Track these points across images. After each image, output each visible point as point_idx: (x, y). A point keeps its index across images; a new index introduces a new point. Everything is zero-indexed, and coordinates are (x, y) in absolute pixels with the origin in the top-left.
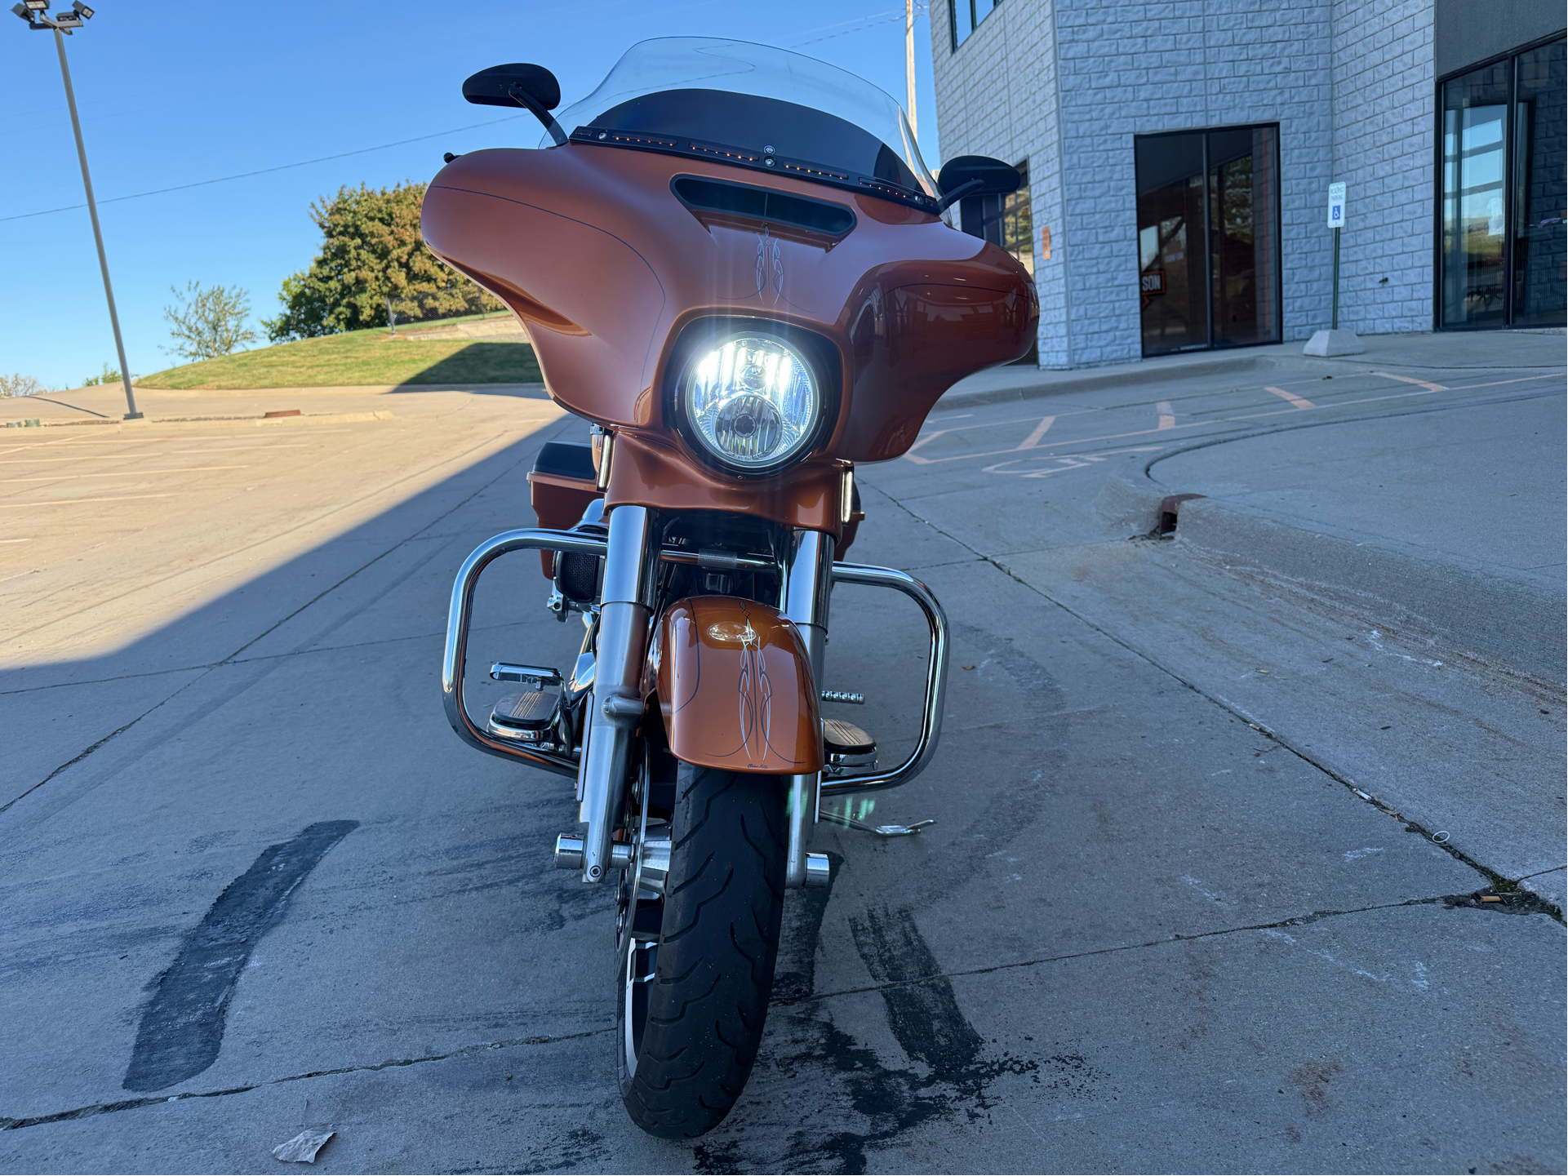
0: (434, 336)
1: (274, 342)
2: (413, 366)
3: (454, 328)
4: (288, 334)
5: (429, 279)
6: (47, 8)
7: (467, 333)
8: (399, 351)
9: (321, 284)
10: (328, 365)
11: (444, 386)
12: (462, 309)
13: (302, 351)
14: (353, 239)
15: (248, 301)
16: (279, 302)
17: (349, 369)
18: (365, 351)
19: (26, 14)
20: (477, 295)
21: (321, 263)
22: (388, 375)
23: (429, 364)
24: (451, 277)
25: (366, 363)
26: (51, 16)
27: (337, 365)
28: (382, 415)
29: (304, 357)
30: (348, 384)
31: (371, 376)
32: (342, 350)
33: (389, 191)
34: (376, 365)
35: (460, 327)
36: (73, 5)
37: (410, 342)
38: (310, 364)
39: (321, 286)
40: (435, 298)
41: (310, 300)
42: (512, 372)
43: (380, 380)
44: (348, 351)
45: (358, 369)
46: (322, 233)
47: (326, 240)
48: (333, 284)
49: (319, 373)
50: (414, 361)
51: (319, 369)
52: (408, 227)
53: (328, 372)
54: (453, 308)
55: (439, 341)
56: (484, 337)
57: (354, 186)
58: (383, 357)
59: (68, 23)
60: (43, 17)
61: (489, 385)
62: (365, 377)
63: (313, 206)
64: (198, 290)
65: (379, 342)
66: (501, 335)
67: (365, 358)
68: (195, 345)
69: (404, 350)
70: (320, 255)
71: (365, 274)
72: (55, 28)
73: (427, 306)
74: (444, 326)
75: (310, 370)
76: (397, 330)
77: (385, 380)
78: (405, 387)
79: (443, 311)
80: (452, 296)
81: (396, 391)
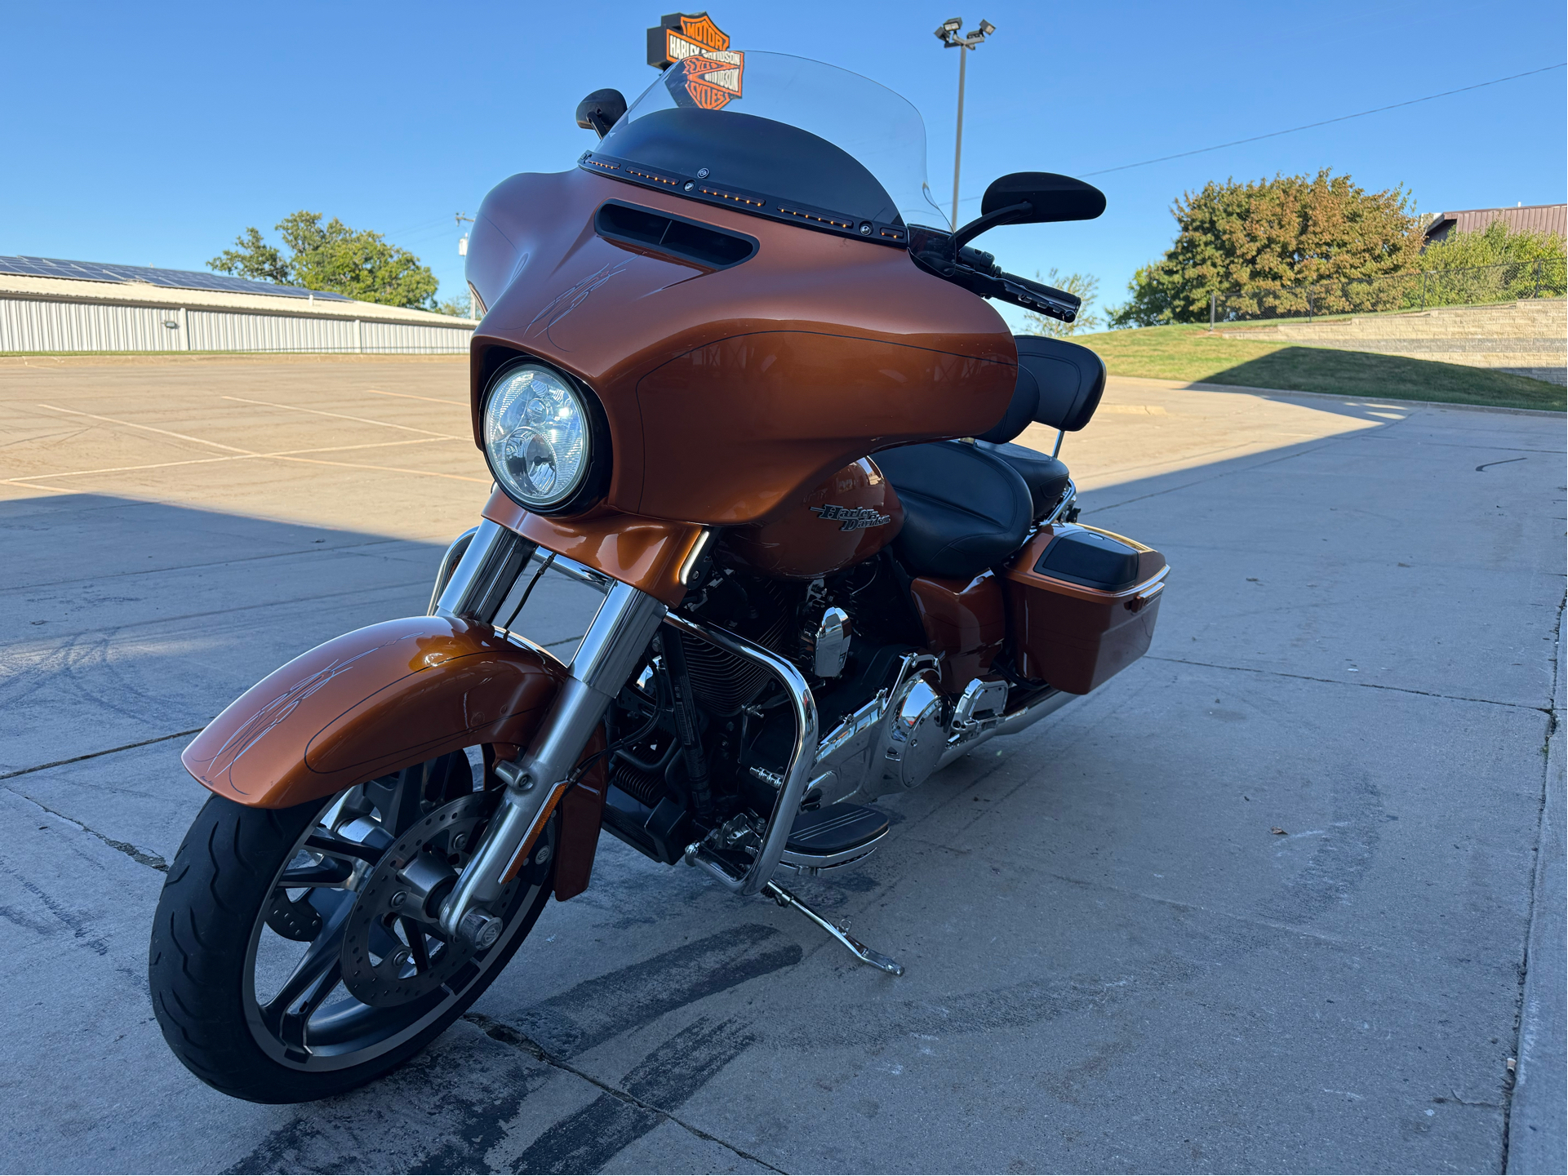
0: (1250, 336)
1: (1112, 330)
2: (1216, 364)
3: (1275, 329)
4: (1126, 323)
5: (1276, 277)
6: (959, 28)
7: (1288, 336)
8: (1209, 348)
9: (1166, 277)
10: (1134, 356)
11: (1235, 387)
12: (1303, 310)
13: (1116, 340)
14: (1205, 234)
15: (1097, 288)
16: (1126, 290)
17: (1152, 361)
18: (1175, 346)
19: (943, 36)
20: (1323, 295)
21: (1172, 256)
22: (1188, 371)
23: (1234, 363)
24: (1299, 276)
25: (1171, 357)
26: (962, 36)
27: (1142, 356)
28: (1153, 409)
29: (1115, 346)
30: (1146, 377)
31: (1170, 371)
32: (1153, 342)
33: (1256, 185)
34: (1180, 359)
35: (1281, 328)
36: (980, 24)
37: (1224, 340)
38: (1118, 354)
39: (1165, 279)
40: (1276, 297)
41: (1154, 291)
42: (1319, 380)
43: (1178, 376)
44: (1160, 344)
45: (1161, 362)
46: (1179, 227)
47: (1181, 234)
48: (1177, 278)
49: (1123, 362)
50: (1219, 360)
51: (1125, 358)
52: (1264, 222)
53: (1131, 363)
54: (1294, 308)
55: (1254, 341)
56: (1304, 341)
57: (1220, 182)
58: (1190, 353)
59: (975, 39)
60: (955, 37)
61: (1288, 392)
62: (1165, 371)
63: (1176, 201)
64: (1056, 277)
65: (1192, 338)
66: (1324, 340)
67: (1171, 352)
68: (1041, 327)
69: (1214, 347)
70: (1172, 248)
71: (1207, 270)
72: (962, 45)
73: (1267, 305)
74: (1265, 326)
75: (1116, 359)
76: (1216, 327)
77: (1183, 376)
78: (1200, 384)
79: (1282, 311)
80: (1296, 296)
81: (1190, 388)
